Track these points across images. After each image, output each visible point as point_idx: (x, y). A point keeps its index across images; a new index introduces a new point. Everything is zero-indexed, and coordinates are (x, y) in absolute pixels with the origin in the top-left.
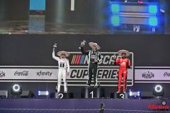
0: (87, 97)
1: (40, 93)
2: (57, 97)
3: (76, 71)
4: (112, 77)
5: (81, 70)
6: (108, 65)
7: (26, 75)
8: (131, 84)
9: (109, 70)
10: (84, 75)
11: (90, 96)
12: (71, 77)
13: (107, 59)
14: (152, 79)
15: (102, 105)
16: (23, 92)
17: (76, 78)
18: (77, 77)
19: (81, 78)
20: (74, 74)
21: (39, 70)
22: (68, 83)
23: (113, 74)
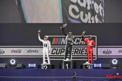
0: (63, 68)
1: (30, 65)
2: (43, 68)
3: (55, 49)
4: (81, 54)
5: (59, 48)
6: (78, 45)
7: (20, 52)
8: (95, 58)
9: (79, 48)
10: (62, 52)
11: (66, 67)
12: (52, 53)
13: (78, 41)
14: (110, 55)
15: (75, 74)
16: (18, 65)
17: (55, 54)
18: (57, 54)
19: (59, 54)
20: (54, 51)
21: (29, 49)
22: (50, 58)
23: (82, 51)
